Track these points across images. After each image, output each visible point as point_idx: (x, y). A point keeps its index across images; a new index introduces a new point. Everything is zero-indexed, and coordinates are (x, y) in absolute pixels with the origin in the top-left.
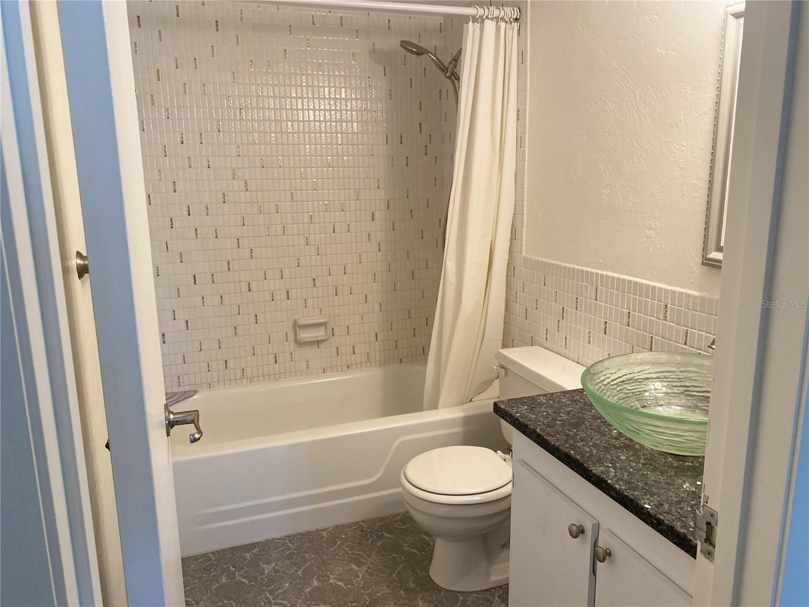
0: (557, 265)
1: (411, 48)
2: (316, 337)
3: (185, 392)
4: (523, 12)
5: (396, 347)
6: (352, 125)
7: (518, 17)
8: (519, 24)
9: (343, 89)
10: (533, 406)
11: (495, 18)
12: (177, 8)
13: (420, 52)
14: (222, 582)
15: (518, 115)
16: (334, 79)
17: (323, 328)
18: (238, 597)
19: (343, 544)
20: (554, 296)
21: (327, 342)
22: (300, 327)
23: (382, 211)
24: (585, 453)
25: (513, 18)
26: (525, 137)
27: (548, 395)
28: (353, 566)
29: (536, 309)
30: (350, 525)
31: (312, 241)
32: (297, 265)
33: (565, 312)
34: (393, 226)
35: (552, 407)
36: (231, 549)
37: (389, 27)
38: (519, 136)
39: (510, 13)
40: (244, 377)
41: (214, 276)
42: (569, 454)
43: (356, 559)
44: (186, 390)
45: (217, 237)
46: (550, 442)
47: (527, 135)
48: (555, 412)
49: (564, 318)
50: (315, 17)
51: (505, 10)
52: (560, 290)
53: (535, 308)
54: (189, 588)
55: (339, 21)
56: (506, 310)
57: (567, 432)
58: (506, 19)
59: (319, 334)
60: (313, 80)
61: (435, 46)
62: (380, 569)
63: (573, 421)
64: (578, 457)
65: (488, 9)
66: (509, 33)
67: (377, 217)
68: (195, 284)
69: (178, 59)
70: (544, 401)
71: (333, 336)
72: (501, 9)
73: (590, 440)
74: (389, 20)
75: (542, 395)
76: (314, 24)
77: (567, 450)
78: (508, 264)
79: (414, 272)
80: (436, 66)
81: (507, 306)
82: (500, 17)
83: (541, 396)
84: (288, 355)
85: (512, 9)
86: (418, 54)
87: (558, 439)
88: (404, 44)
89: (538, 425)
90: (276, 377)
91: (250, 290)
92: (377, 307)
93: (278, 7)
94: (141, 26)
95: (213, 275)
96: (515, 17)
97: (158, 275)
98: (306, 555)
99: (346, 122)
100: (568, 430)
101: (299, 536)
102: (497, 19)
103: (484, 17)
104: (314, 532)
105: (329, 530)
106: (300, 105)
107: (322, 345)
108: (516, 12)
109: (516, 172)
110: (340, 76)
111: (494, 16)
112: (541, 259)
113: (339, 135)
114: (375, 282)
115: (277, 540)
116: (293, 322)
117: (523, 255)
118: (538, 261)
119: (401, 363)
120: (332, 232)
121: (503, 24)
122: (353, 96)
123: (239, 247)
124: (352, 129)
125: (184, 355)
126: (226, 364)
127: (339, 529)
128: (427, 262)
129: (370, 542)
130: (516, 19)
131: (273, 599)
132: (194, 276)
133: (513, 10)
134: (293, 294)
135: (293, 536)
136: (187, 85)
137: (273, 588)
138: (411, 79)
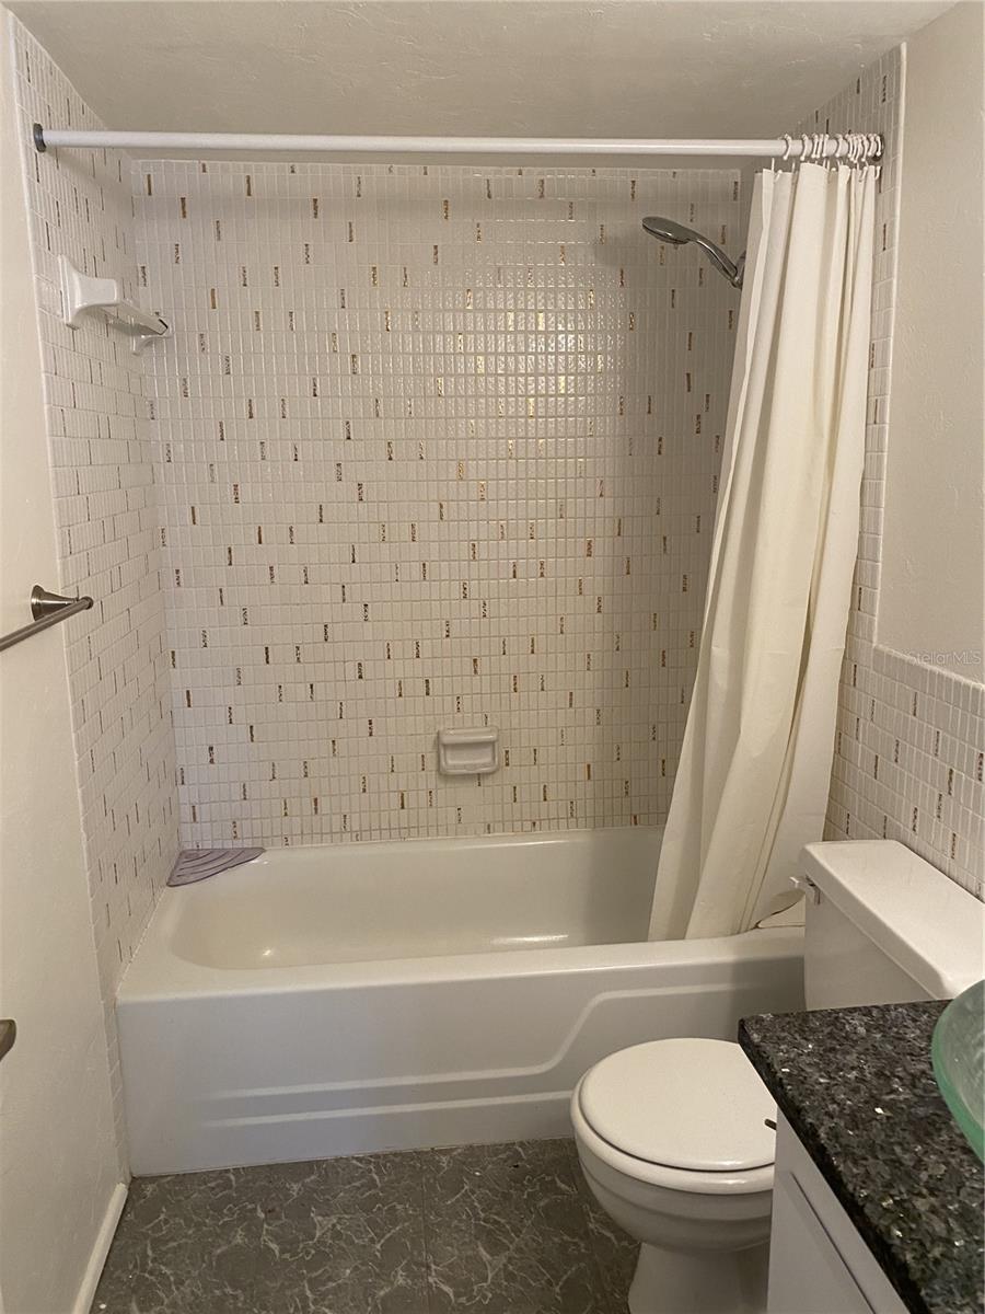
0: (940, 676)
1: (662, 232)
2: (475, 766)
3: (243, 850)
4: (890, 142)
5: (627, 793)
6: (556, 380)
7: (879, 154)
8: (879, 168)
9: (541, 315)
10: (830, 1043)
11: (827, 157)
12: (248, 181)
13: (680, 237)
14: (234, 1242)
15: (872, 355)
16: (526, 296)
17: (489, 750)
18: (251, 1285)
19: (473, 1193)
20: (933, 739)
21: (495, 775)
22: (446, 746)
23: (607, 540)
24: (933, 1242)
25: (867, 157)
26: (884, 401)
27: (875, 1013)
28: (481, 1249)
29: (896, 761)
30: (495, 1150)
31: (473, 592)
32: (445, 633)
33: (954, 780)
34: (628, 567)
35: (877, 1055)
36: (270, 1167)
37: (633, 195)
38: (873, 399)
39: (860, 145)
40: (347, 830)
41: (301, 651)
42: (885, 1238)
43: (489, 1233)
44: (245, 846)
45: (306, 582)
46: (845, 1180)
47: (888, 397)
48: (879, 1074)
49: (953, 792)
50: (492, 184)
51: (850, 140)
52: (945, 730)
53: (893, 759)
54: (175, 1244)
55: (536, 185)
56: (838, 751)
57: (898, 1149)
58: (852, 159)
59: (482, 760)
60: (485, 299)
61: (724, 227)
62: (531, 1266)
63: (921, 1111)
64: (909, 1257)
65: (812, 139)
66: (857, 187)
67: (596, 551)
68: (268, 662)
69: (247, 270)
70: (862, 1030)
71: (507, 765)
72: (841, 140)
73: (954, 1191)
74: (633, 182)
75: (860, 1009)
76: (489, 196)
77: (883, 1223)
78: (844, 657)
79: (666, 654)
80: (713, 263)
81: (840, 743)
82: (838, 155)
83: (856, 1014)
84: (424, 795)
85: (865, 138)
86: (676, 241)
87: (867, 1172)
88: (651, 225)
89: (827, 1113)
90: (402, 833)
91: (360, 677)
92: (591, 714)
93: (425, 168)
94: (187, 215)
95: (298, 648)
96: (870, 154)
97: (205, 646)
98: (399, 1207)
99: (546, 374)
100: (900, 1144)
101: (397, 1160)
102: (832, 161)
103: (803, 158)
104: (427, 1153)
105: (455, 1153)
106: (461, 346)
107: (487, 782)
108: (873, 145)
109: (864, 474)
110: (535, 290)
111: (824, 155)
112: (908, 658)
113: (531, 400)
114: (588, 669)
115: (354, 1162)
116: (434, 735)
117: (874, 645)
118: (903, 661)
119: (636, 823)
120: (511, 575)
121: (844, 169)
122: (560, 328)
123: (344, 600)
124: (557, 388)
125: (244, 786)
126: (316, 804)
127: (473, 1154)
128: (692, 636)
129: (525, 1197)
130: (875, 159)
131: (313, 1304)
132: (267, 648)
133: (868, 139)
134: (435, 686)
135: (385, 1156)
136: (261, 315)
137: (320, 1275)
138: (673, 291)
